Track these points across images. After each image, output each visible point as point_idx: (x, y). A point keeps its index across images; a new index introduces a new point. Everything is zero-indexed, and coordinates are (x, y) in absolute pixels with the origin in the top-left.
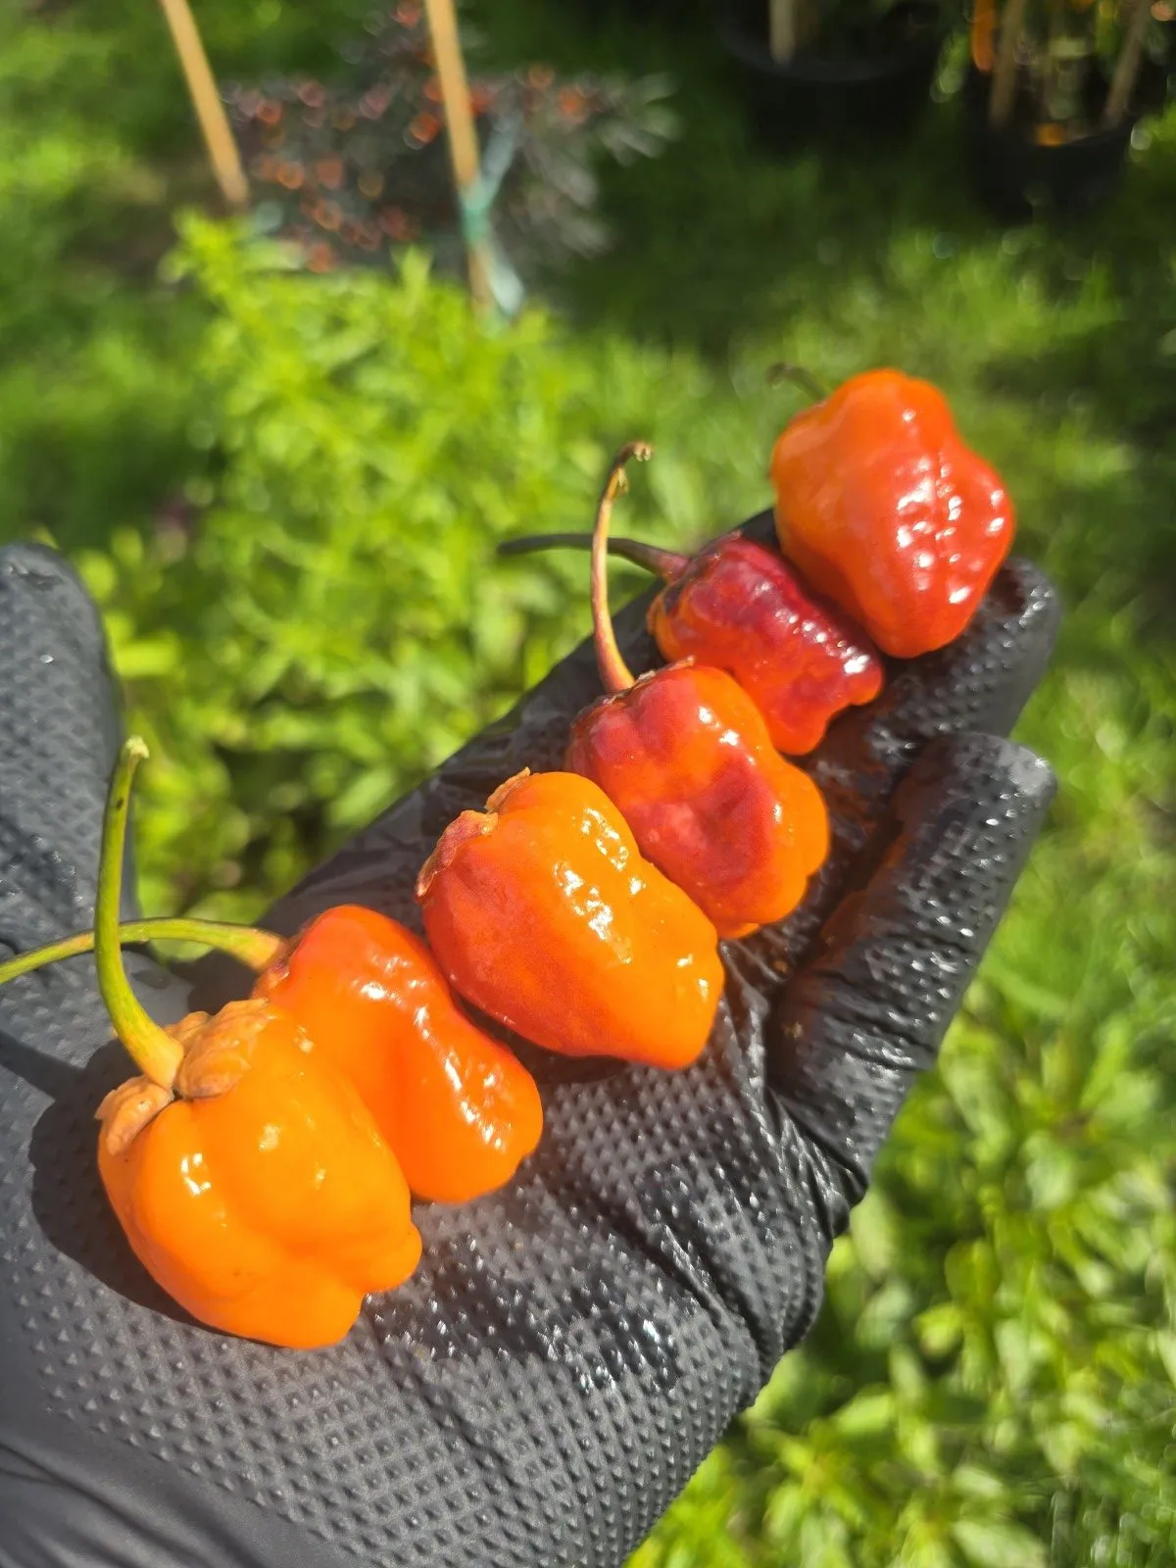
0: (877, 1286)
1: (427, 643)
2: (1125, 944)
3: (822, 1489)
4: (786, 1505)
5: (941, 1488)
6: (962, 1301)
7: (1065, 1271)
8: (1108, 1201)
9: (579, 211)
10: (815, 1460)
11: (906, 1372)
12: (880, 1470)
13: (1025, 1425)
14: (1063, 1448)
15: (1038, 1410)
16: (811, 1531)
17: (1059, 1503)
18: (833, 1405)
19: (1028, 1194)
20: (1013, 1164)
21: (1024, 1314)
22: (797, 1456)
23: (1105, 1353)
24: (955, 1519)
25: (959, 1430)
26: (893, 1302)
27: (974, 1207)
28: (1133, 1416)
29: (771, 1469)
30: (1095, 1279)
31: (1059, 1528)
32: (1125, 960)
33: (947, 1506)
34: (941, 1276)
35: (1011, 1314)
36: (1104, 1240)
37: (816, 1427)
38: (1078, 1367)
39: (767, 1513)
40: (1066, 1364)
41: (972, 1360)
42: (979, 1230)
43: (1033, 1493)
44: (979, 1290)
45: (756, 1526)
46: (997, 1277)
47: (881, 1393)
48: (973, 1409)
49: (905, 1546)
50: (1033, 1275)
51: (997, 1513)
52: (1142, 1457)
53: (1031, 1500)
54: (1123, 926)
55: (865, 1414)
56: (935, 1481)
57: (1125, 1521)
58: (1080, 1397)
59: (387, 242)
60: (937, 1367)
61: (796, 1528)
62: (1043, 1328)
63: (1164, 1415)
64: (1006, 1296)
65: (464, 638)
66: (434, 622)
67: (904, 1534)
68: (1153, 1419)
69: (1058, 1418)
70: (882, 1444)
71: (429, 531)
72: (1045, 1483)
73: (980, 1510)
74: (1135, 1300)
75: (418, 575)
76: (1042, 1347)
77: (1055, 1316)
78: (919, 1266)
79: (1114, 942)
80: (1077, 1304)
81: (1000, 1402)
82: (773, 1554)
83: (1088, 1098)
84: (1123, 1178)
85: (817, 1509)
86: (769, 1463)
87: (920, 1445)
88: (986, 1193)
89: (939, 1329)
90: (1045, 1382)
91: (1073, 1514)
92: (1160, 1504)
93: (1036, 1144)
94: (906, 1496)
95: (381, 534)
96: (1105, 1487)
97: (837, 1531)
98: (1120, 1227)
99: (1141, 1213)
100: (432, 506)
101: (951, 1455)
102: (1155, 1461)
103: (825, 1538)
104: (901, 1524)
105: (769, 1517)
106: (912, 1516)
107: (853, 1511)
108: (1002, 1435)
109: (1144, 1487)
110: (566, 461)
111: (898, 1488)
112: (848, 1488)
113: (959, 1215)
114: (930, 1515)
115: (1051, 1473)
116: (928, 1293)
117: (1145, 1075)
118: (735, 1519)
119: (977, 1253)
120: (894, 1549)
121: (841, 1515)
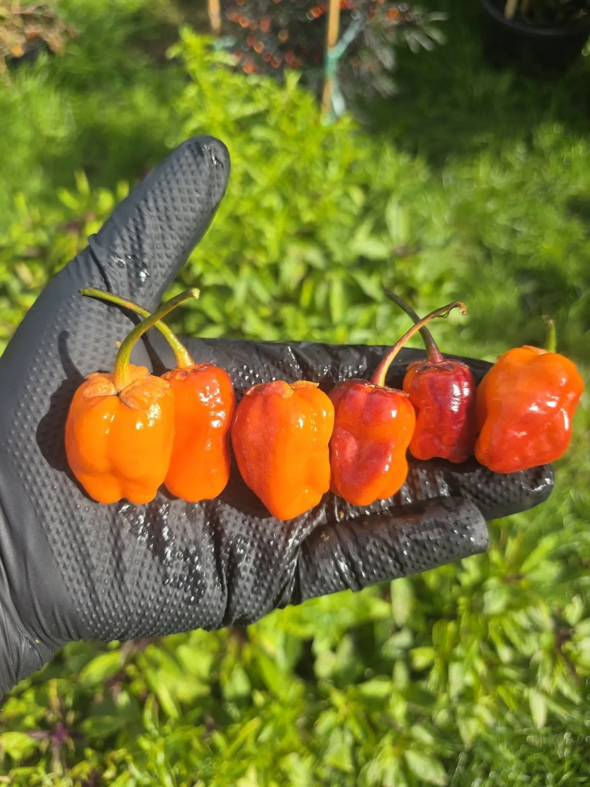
0: (398, 630)
1: (255, 268)
2: (566, 501)
3: (346, 718)
4: (327, 720)
5: (405, 733)
6: (437, 648)
7: (492, 647)
8: (521, 618)
9: (384, 71)
10: (346, 704)
11: (401, 673)
12: (376, 716)
13: (453, 713)
14: (469, 730)
15: (461, 709)
16: (336, 735)
17: (462, 758)
18: (362, 679)
19: (483, 604)
20: (478, 588)
21: (466, 661)
22: (338, 699)
23: (501, 691)
24: (407, 748)
25: (420, 708)
26: (404, 639)
27: (455, 605)
28: (509, 726)
29: (323, 702)
30: (505, 654)
31: (459, 769)
32: (563, 509)
33: (404, 741)
34: (430, 633)
35: (460, 660)
36: (515, 637)
37: (351, 689)
38: (487, 694)
39: (317, 721)
40: (481, 691)
41: (434, 676)
42: (454, 616)
43: (451, 750)
44: (447, 645)
45: (310, 726)
46: (456, 640)
47: (386, 680)
48: (429, 699)
49: (380, 755)
50: (475, 645)
51: (428, 752)
52: (508, 747)
53: (449, 753)
54: (568, 492)
55: (376, 688)
56: (402, 729)
57: (492, 774)
58: (483, 708)
59: (284, 64)
60: (417, 675)
61: (329, 732)
62: (474, 670)
63: (525, 730)
64: (459, 651)
65: (275, 271)
66: (262, 260)
67: (380, 749)
68: (519, 730)
69: (469, 715)
70: (381, 703)
71: (270, 213)
72: (458, 746)
73: (420, 748)
74: (522, 670)
75: (259, 233)
76: (470, 679)
77: (481, 667)
78: (421, 626)
79: (561, 499)
80: (493, 664)
81: (443, 699)
82: (314, 741)
83: (525, 567)
84: (532, 610)
85: (342, 726)
86: (324, 699)
87: (399, 709)
88: (462, 601)
89: (422, 658)
90: (467, 696)
91: (467, 764)
92: (511, 771)
93: (492, 582)
94: (385, 733)
95: (245, 207)
96: (487, 756)
97: (349, 739)
98: (524, 632)
99: (537, 629)
100: (273, 201)
101: (413, 718)
102: (515, 751)
103: (343, 740)
104: (380, 745)
105: (317, 724)
106: (387, 741)
107: (358, 732)
108: (441, 716)
109: (506, 761)
110: (346, 195)
111: (383, 727)
112: (359, 722)
113: (446, 607)
114: (395, 743)
115: (461, 742)
116: (421, 639)
117: (557, 563)
118: (301, 721)
119: (451, 627)
120: (375, 755)
121: (352, 733)
